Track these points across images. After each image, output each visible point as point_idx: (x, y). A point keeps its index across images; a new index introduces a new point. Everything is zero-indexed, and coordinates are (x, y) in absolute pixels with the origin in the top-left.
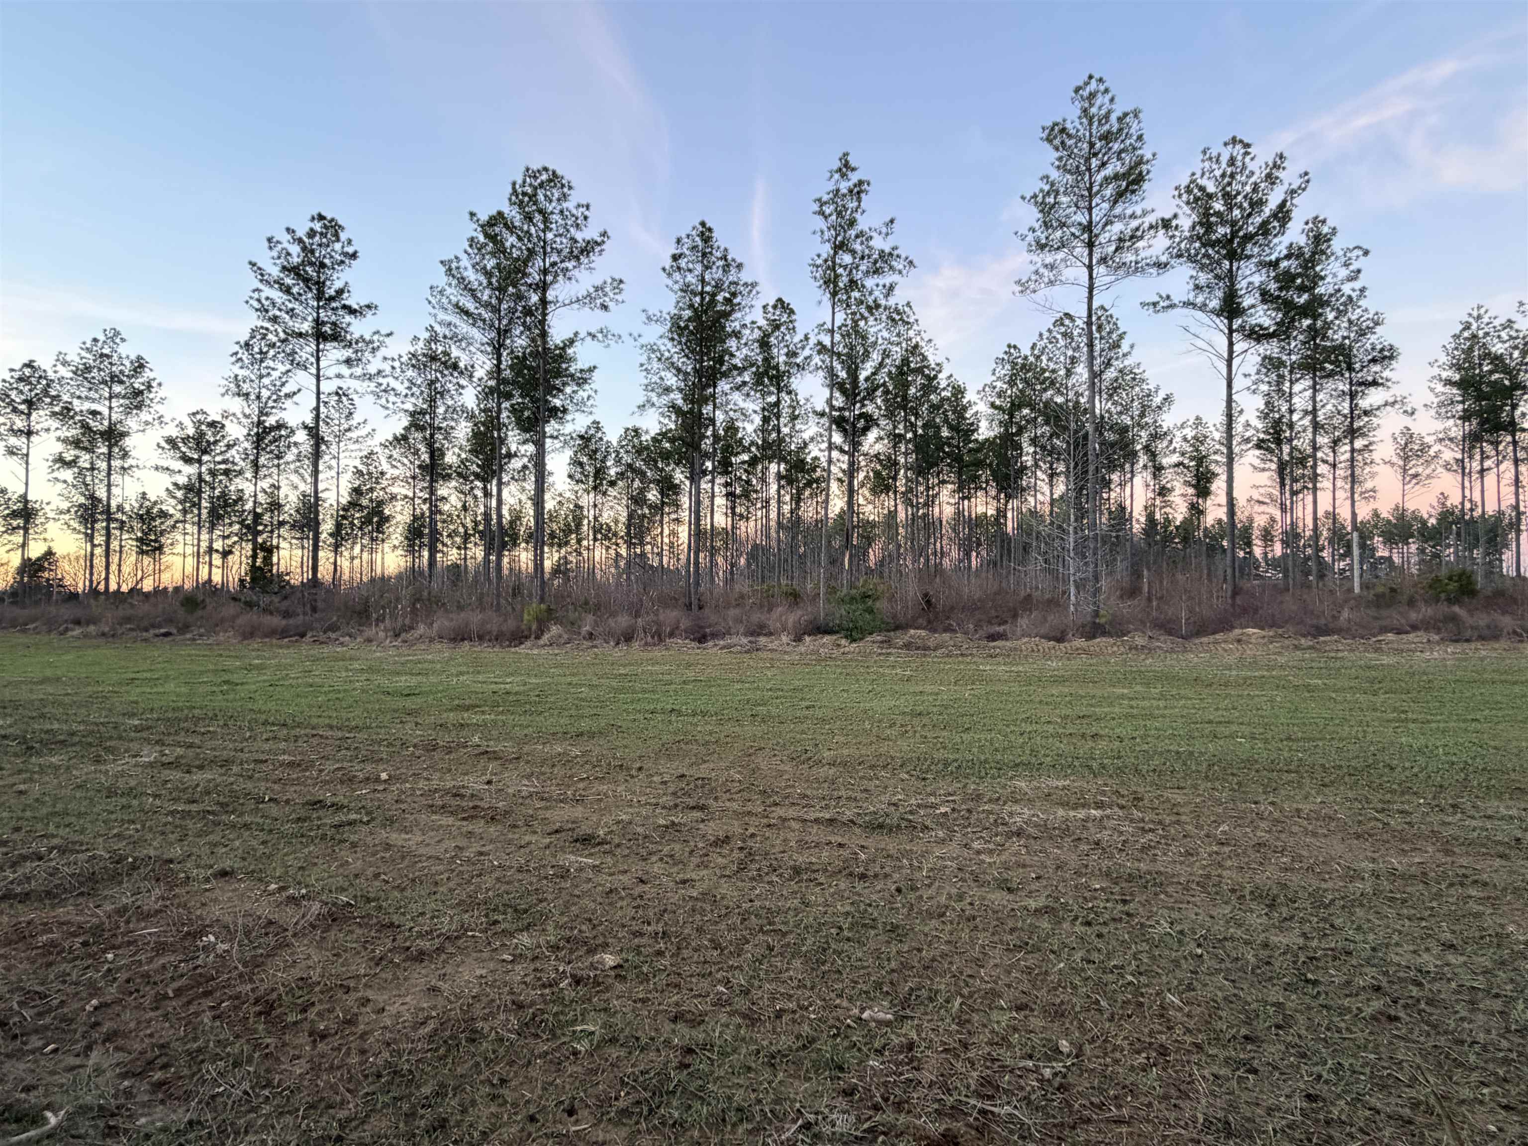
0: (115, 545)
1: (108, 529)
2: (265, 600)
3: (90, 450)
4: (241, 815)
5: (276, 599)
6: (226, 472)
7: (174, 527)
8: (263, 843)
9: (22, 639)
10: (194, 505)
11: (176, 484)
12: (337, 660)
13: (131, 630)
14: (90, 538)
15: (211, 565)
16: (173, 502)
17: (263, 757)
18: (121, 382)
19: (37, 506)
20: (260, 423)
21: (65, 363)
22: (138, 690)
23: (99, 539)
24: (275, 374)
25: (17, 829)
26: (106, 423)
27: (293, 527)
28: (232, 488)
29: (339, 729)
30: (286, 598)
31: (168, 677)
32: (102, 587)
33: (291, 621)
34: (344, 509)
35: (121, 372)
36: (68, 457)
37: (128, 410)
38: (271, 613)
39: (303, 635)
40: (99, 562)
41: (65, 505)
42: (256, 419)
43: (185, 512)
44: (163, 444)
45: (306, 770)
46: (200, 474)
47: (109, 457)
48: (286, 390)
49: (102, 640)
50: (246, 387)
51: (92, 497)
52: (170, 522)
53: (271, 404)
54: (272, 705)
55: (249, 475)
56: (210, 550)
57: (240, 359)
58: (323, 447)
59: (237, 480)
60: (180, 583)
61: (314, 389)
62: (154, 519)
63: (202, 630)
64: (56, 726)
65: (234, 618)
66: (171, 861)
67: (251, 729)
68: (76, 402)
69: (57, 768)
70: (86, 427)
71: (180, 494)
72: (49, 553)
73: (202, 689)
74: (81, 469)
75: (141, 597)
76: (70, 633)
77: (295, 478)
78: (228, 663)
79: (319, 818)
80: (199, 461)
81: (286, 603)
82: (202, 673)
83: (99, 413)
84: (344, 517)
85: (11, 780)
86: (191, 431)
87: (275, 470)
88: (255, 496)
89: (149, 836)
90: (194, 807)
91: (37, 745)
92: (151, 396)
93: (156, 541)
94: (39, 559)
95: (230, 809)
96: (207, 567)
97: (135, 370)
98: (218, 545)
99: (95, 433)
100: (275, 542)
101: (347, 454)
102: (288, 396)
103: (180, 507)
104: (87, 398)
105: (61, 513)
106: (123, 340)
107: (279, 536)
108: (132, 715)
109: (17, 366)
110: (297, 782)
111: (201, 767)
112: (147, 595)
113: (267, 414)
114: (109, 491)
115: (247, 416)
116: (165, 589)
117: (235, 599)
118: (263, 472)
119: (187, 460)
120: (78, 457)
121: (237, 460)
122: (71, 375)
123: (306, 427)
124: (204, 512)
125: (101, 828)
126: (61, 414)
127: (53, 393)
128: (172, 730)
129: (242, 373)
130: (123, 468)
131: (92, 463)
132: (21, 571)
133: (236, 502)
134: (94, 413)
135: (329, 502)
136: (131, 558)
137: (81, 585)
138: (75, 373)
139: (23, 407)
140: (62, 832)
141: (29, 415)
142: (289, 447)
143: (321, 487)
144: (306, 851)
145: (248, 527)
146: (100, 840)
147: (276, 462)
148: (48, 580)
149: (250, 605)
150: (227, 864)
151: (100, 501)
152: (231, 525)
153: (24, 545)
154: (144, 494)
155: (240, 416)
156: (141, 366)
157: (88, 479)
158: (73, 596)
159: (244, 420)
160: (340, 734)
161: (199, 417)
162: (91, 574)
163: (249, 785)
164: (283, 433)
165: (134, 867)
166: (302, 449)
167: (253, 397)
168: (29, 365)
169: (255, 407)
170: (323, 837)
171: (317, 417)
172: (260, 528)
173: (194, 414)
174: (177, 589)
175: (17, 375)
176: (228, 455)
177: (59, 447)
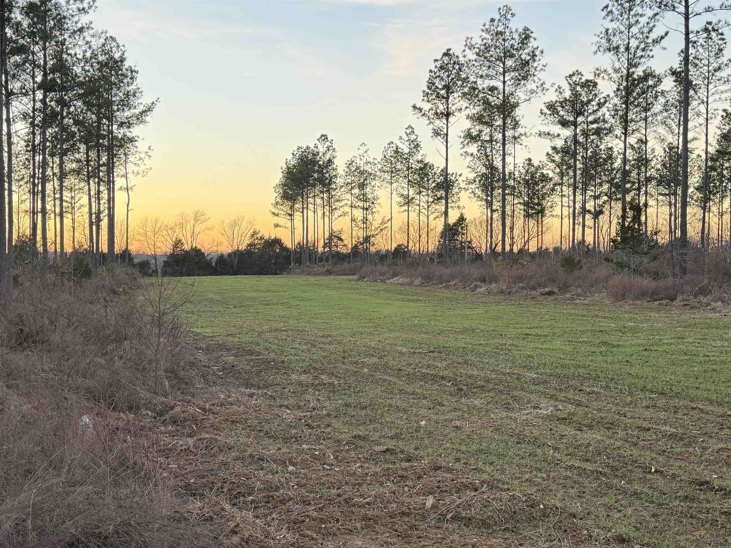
0: (508, 209)
1: (504, 195)
2: (634, 261)
3: (489, 124)
4: (630, 482)
5: (645, 260)
6: (597, 132)
7: (553, 190)
8: (654, 516)
9: (447, 294)
10: (569, 168)
11: (554, 148)
12: (710, 327)
13: (523, 288)
14: (490, 204)
15: (584, 226)
16: (552, 165)
17: (645, 425)
18: (512, 56)
19: (453, 178)
20: (629, 75)
21: (471, 47)
22: (532, 345)
23: (496, 205)
24: (643, 20)
25: (458, 460)
26: (501, 97)
27: (659, 183)
28: (603, 147)
29: (720, 404)
30: (655, 258)
31: (554, 334)
32: (499, 249)
33: (662, 283)
34: (712, 159)
35: (512, 46)
36: (474, 133)
37: (518, 81)
38: (641, 274)
39: (673, 299)
40: (497, 225)
41: (472, 176)
42: (625, 72)
43: (562, 174)
44: (546, 110)
45: (689, 445)
46: (575, 135)
47: (504, 128)
48: (653, 36)
49: (502, 297)
50: (616, 41)
51: (492, 168)
52: (550, 185)
53: (639, 53)
54: (647, 371)
55: (618, 131)
56: (584, 211)
57: (611, 12)
58: (691, 92)
59: (608, 139)
60: (559, 244)
61: (683, 29)
62: (536, 184)
63: (579, 290)
64: (476, 373)
65: (606, 280)
66: (574, 516)
67: (631, 394)
68: (479, 81)
69: (479, 410)
70: (486, 103)
71: (557, 158)
72: (462, 219)
73: (583, 349)
74: (483, 141)
75: (529, 259)
76: (479, 290)
77: (662, 130)
78: (605, 324)
79: (708, 501)
80: (575, 124)
81: (655, 264)
82: (583, 332)
83: (496, 89)
84: (713, 168)
85: (449, 416)
86: (567, 94)
87: (642, 124)
88: (625, 154)
89: (553, 487)
90: (588, 466)
91: (465, 388)
92: (535, 65)
93: (538, 204)
94: (455, 225)
95: (619, 473)
96: (581, 228)
97: (523, 43)
98: (590, 206)
99: (493, 107)
100: (643, 201)
101: (717, 97)
102: (656, 42)
103: (558, 170)
104: (487, 76)
105: (470, 183)
106: (513, 15)
107: (646, 193)
108: (530, 369)
109: (439, 57)
110: (679, 457)
111: (590, 427)
112: (533, 256)
113: (636, 66)
114: (504, 160)
115: (616, 71)
116: (547, 249)
117: (607, 260)
118: (632, 126)
119: (564, 123)
120: (481, 131)
121: (607, 116)
122: (474, 57)
123: (674, 73)
124: (579, 172)
125: (515, 470)
126: (469, 94)
127: (463, 76)
128: (563, 387)
129: (612, 26)
130: (515, 138)
131: (491, 136)
132: (443, 235)
133: (605, 160)
134: (492, 89)
135: (696, 152)
136: (520, 222)
137: (484, 247)
138: (478, 54)
139: (443, 92)
140: (489, 469)
141: (447, 98)
142: (656, 97)
143: (690, 136)
144: (697, 533)
145: (617, 186)
146: (516, 482)
147: (643, 115)
148: (461, 242)
149: (621, 265)
150: (622, 530)
151: (496, 169)
152: (601, 185)
153: (446, 213)
154: (530, 160)
155: (610, 71)
156: (527, 37)
157: (488, 150)
158: (478, 257)
159: (614, 75)
160: (720, 410)
161: (574, 78)
162: (491, 237)
163: (635, 452)
164: (651, 83)
165: (545, 515)
166: (669, 97)
167: (622, 49)
168: (446, 54)
169: (624, 59)
170: (714, 523)
171: (686, 59)
172: (628, 186)
173: (570, 76)
174: (556, 250)
175: (438, 64)
176: (600, 114)
177: (468, 124)
